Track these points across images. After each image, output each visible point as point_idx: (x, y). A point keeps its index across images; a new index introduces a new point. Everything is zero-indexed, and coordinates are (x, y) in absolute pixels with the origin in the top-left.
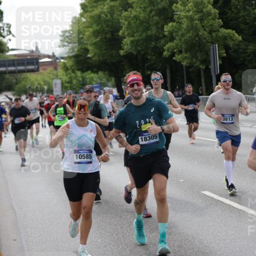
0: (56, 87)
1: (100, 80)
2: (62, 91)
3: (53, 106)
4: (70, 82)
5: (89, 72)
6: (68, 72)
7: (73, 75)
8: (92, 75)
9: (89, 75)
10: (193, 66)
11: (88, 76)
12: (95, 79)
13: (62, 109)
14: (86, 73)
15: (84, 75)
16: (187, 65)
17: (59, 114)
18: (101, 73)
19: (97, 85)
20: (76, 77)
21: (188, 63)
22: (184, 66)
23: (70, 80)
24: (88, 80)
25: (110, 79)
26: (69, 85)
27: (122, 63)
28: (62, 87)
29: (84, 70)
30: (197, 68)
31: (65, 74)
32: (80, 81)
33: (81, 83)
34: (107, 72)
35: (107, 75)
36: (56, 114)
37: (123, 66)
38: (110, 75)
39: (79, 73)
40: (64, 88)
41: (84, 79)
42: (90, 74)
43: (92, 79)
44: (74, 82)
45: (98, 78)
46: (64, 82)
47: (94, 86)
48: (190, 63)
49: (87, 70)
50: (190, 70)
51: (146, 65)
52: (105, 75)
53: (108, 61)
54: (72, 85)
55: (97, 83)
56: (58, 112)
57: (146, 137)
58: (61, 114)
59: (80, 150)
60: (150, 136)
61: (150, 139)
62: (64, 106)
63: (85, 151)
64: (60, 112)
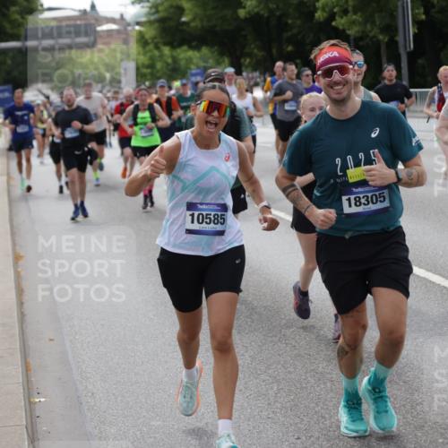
0: (126, 74)
1: (203, 62)
2: (137, 81)
3: (130, 108)
4: (152, 66)
5: (185, 48)
6: (148, 48)
7: (156, 53)
8: (190, 53)
9: (185, 54)
10: (368, 36)
11: (182, 56)
12: (195, 61)
13: (147, 114)
14: (179, 51)
15: (175, 54)
16: (357, 35)
17: (141, 124)
18: (205, 50)
19: (198, 71)
20: (162, 56)
21: (358, 32)
22: (352, 38)
23: (150, 62)
24: (183, 63)
26: (149, 71)
27: (243, 33)
28: (137, 75)
29: (175, 44)
30: (374, 39)
31: (142, 52)
32: (168, 64)
33: (170, 67)
34: (216, 48)
35: (216, 54)
36: (136, 124)
37: (245, 36)
38: (222, 54)
39: (166, 50)
40: (140, 76)
41: (175, 60)
42: (186, 51)
43: (189, 60)
44: (159, 65)
46: (140, 65)
47: (194, 71)
48: (363, 32)
49: (180, 45)
50: (361, 43)
51: (286, 35)
52: (213, 53)
53: (218, 29)
54: (155, 71)
55: (198, 68)
56: (139, 120)
57: (359, 198)
58: (145, 124)
59: (201, 204)
60: (370, 195)
61: (368, 203)
62: (151, 108)
63: (211, 207)
64: (143, 120)
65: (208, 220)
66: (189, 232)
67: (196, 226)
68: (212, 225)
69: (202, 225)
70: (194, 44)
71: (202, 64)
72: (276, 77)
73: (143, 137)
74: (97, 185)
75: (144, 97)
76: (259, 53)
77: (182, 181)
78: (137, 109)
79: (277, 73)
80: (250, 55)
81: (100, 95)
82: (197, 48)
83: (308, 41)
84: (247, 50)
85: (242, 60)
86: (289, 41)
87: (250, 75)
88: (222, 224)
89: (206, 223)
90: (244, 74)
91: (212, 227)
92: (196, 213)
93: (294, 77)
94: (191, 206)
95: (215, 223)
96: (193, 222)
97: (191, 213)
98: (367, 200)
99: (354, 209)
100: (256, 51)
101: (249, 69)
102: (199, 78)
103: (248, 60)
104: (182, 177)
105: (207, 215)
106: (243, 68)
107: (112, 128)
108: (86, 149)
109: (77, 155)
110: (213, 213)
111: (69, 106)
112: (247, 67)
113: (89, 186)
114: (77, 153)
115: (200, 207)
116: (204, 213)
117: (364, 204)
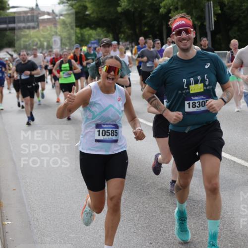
1: (98, 36)
3: (58, 62)
5: (88, 28)
8: (91, 31)
9: (88, 32)
11: (86, 33)
12: (93, 36)
13: (67, 65)
14: (84, 30)
15: (82, 32)
17: (64, 70)
18: (99, 30)
19: (95, 41)
24: (86, 37)
25: (108, 35)
29: (83, 26)
32: (79, 37)
33: (80, 39)
34: (105, 28)
35: (105, 32)
36: (61, 71)
38: (108, 32)
39: (78, 30)
41: (82, 35)
42: (88, 30)
43: (90, 36)
45: (97, 34)
47: (93, 42)
49: (85, 27)
52: (103, 31)
53: (106, 18)
55: (95, 39)
56: (62, 69)
57: (195, 103)
58: (66, 70)
59: (104, 124)
60: (201, 101)
61: (200, 106)
62: (69, 62)
63: (109, 126)
64: (65, 69)
65: (108, 134)
66: (97, 141)
67: (101, 138)
68: (110, 136)
69: (104, 137)
70: (93, 26)
71: (97, 37)
72: (140, 46)
73: (65, 78)
74: (40, 104)
75: (66, 56)
76: (129, 32)
77: (92, 112)
78: (62, 63)
79: (141, 44)
80: (124, 33)
81: (41, 54)
82: (95, 29)
83: (156, 25)
84: (122, 30)
85: (120, 35)
86: (146, 25)
87: (124, 44)
88: (116, 136)
89: (107, 135)
90: (121, 43)
91: (110, 138)
92: (101, 130)
93: (152, 47)
94: (98, 126)
95: (112, 135)
96: (99, 135)
97: (98, 130)
98: (199, 104)
99: (191, 110)
100: (127, 30)
101: (123, 40)
102: (95, 45)
103: (123, 35)
104: (93, 110)
105: (107, 130)
106: (120, 40)
107: (48, 73)
108: (34, 85)
109: (29, 88)
110: (111, 130)
111: (24, 61)
112: (122, 39)
113: (35, 105)
114: (28, 87)
115: (103, 126)
116: (106, 130)
117: (198, 107)
